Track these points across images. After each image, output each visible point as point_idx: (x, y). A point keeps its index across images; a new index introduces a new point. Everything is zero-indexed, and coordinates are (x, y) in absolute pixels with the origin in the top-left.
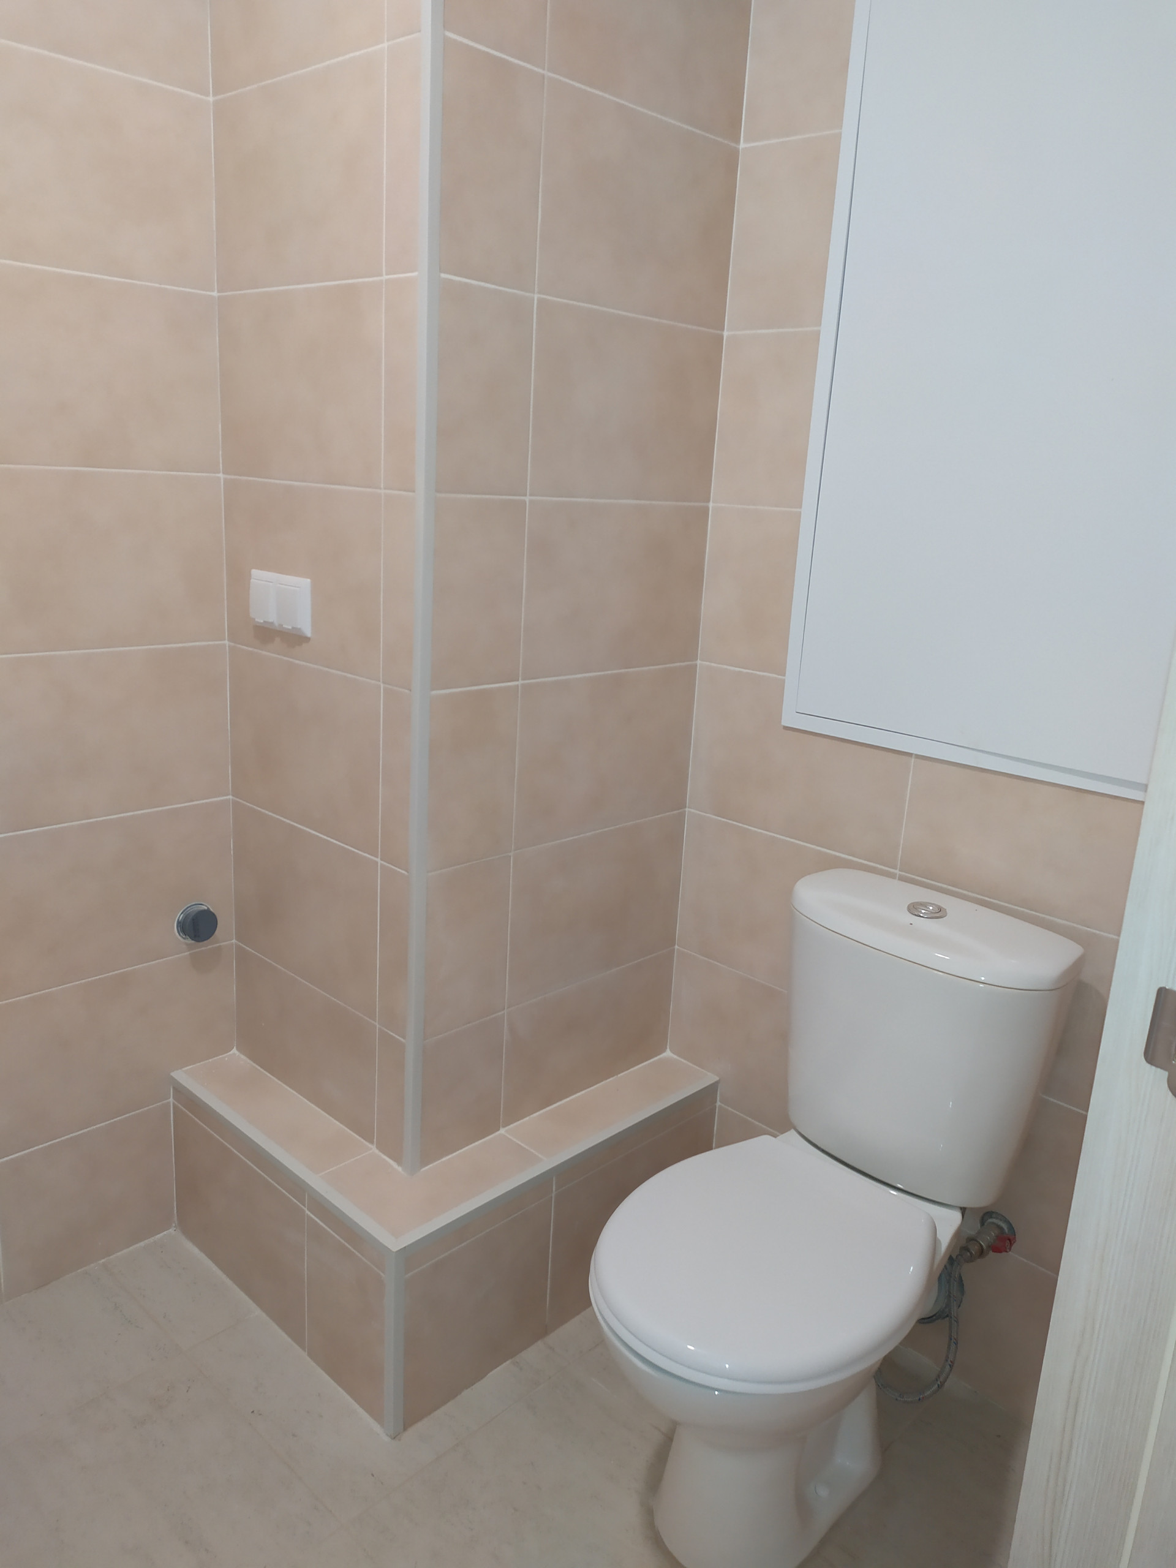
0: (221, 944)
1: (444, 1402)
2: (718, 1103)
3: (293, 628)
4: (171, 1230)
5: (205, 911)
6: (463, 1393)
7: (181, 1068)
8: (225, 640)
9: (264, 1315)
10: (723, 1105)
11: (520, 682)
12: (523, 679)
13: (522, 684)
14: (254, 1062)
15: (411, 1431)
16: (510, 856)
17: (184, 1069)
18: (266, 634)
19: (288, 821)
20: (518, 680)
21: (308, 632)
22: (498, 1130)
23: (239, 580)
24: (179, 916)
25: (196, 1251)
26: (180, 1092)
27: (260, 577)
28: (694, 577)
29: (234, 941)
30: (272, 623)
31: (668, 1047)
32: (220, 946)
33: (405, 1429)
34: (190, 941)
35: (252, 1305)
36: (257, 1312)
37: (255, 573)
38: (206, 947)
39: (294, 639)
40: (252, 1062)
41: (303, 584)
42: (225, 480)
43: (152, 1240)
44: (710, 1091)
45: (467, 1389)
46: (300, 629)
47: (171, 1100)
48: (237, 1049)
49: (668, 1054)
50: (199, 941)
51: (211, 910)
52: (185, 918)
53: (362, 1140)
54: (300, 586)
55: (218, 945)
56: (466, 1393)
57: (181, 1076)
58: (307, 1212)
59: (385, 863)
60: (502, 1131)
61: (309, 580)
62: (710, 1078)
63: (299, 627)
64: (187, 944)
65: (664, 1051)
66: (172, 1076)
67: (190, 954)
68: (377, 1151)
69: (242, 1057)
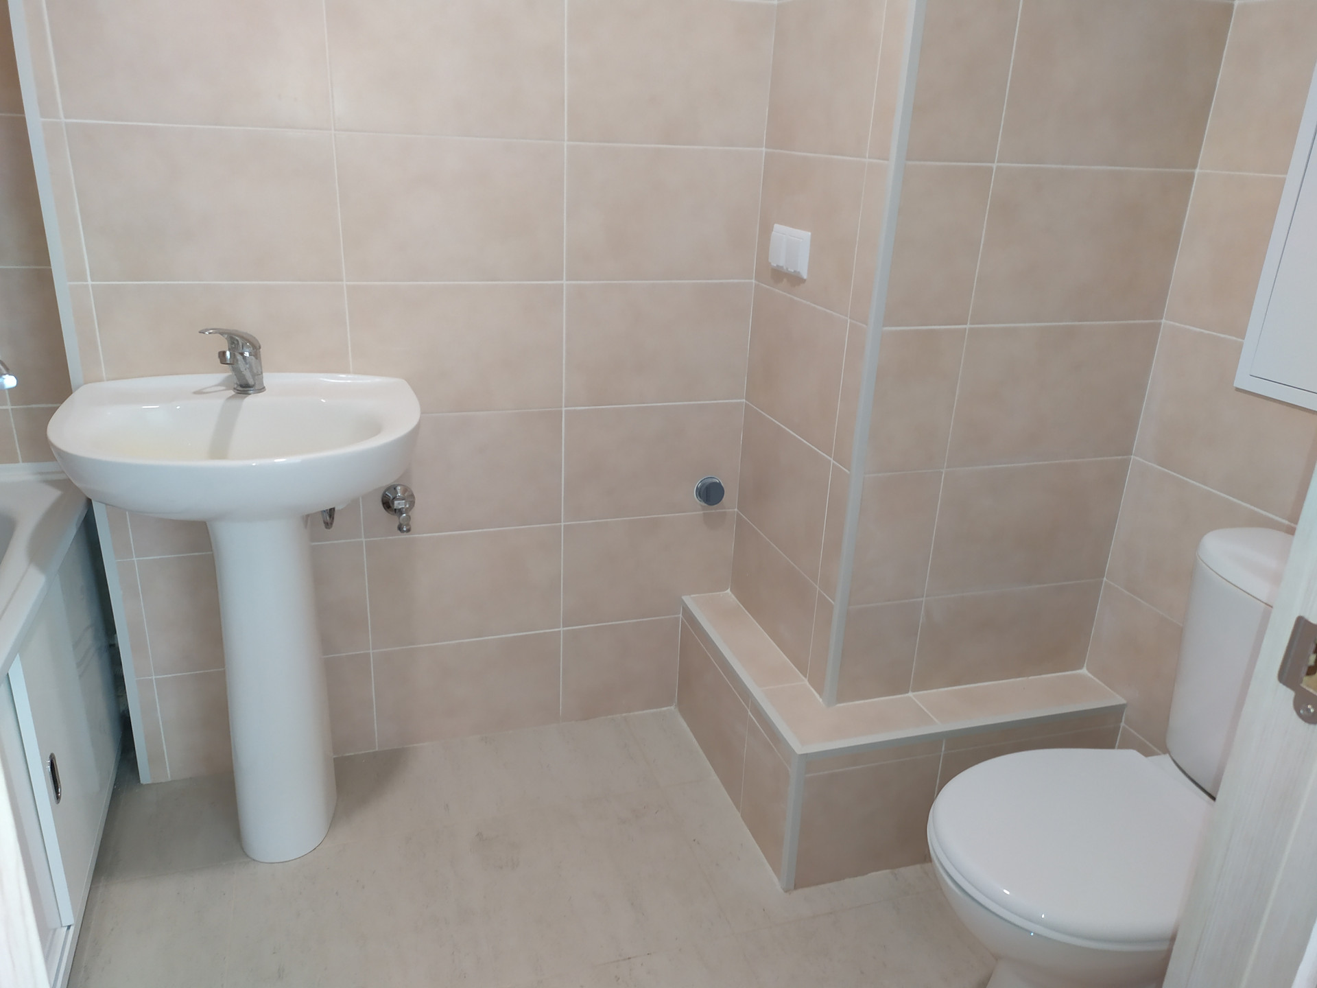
0: (727, 510)
1: (831, 881)
2: (1123, 724)
3: (795, 271)
4: (672, 708)
5: (716, 483)
6: (846, 880)
7: (690, 595)
8: (752, 279)
9: (718, 780)
10: (1127, 727)
11: (968, 326)
12: (971, 324)
13: (971, 329)
14: (740, 601)
15: (800, 891)
16: (942, 473)
17: (692, 596)
18: (779, 275)
19: (777, 423)
20: (966, 324)
21: (805, 276)
22: (907, 692)
23: (766, 231)
24: (698, 484)
25: (685, 725)
26: (687, 612)
27: (779, 229)
28: (1169, 240)
29: (736, 510)
30: (782, 267)
31: (1085, 665)
32: (725, 512)
33: (796, 888)
34: (704, 504)
35: (713, 772)
36: (715, 777)
37: (776, 226)
38: (714, 510)
39: (795, 280)
40: (738, 602)
41: (805, 236)
42: (766, 153)
43: (658, 710)
44: (1116, 711)
45: (850, 878)
46: (799, 272)
47: (681, 615)
48: (731, 590)
49: (1084, 671)
50: (710, 505)
51: (722, 485)
52: (701, 486)
53: (799, 673)
54: (803, 237)
55: (724, 510)
56: (847, 880)
57: (688, 600)
58: (750, 713)
59: (836, 463)
60: (910, 694)
61: (810, 233)
62: (1118, 700)
63: (798, 270)
64: (701, 506)
65: (1080, 667)
66: (683, 600)
67: (704, 513)
68: (808, 684)
69: (733, 596)
